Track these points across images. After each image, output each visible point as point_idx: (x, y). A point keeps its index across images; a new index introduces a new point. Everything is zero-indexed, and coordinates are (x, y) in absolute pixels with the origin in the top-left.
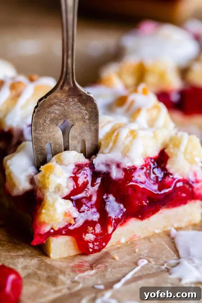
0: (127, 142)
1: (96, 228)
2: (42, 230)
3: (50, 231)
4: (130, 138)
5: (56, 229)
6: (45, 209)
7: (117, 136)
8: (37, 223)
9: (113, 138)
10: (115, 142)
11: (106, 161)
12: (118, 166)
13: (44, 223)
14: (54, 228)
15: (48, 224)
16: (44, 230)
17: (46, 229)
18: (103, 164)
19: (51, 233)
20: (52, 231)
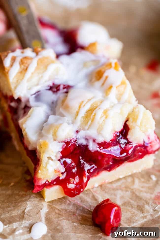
0: (101, 122)
1: (75, 179)
2: (40, 183)
3: (45, 182)
4: (103, 118)
5: (50, 181)
6: (41, 170)
7: (95, 115)
8: (36, 179)
9: (92, 117)
10: (93, 121)
11: (86, 136)
12: (94, 141)
13: (40, 179)
14: (48, 181)
15: (44, 179)
16: (41, 183)
17: (43, 182)
18: (83, 138)
19: (47, 184)
20: (47, 182)
